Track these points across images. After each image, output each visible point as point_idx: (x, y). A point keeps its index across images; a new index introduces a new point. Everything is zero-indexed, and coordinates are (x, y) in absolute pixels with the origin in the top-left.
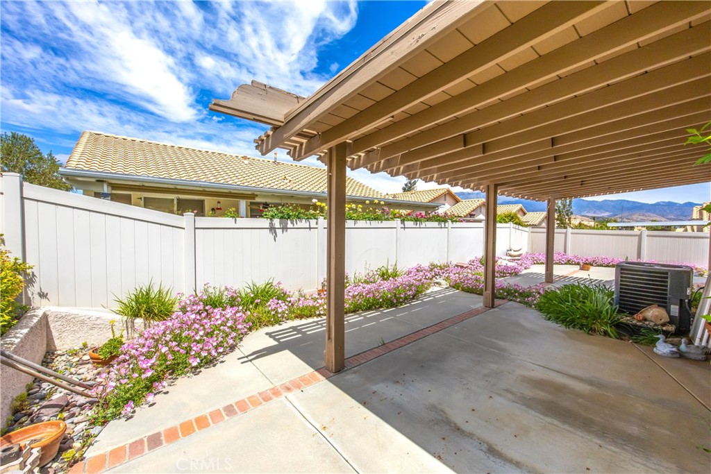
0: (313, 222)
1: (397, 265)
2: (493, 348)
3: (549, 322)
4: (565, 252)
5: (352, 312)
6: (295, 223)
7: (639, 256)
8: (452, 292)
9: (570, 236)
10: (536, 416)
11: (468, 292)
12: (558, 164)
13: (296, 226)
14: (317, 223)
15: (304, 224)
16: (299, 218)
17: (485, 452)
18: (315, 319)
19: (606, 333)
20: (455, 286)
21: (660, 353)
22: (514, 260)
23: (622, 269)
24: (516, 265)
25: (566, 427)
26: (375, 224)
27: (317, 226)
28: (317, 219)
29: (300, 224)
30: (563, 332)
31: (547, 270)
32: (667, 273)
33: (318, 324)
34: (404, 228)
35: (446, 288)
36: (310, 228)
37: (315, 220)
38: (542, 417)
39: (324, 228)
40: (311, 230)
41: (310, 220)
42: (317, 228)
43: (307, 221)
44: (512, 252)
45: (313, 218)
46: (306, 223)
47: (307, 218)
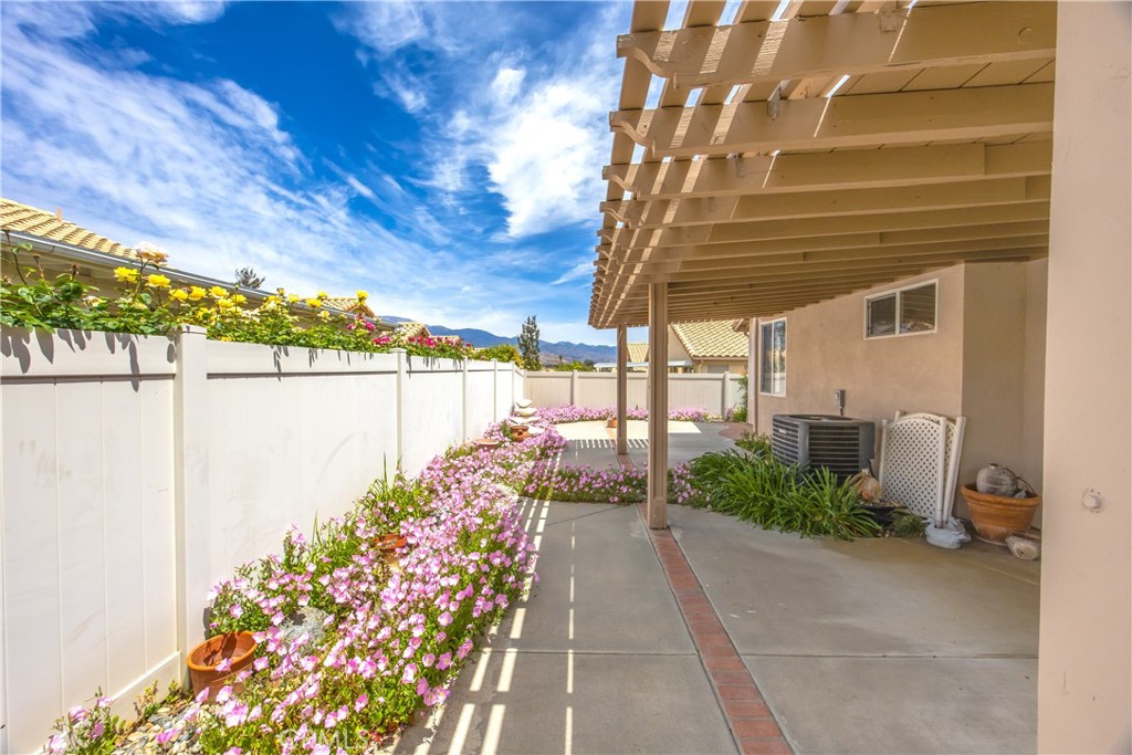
0: (152, 352)
6: (33, 346)
8: (544, 510)
9: (576, 380)
13: (39, 364)
14: (171, 355)
15: (98, 354)
16: (68, 323)
20: (538, 492)
26: (359, 360)
27: (173, 368)
28: (175, 335)
29: (67, 357)
31: (620, 435)
32: (857, 428)
34: (411, 371)
36: (136, 377)
37: (164, 342)
39: (210, 376)
40: (143, 384)
41: (133, 337)
42: (173, 376)
43: (118, 344)
44: (517, 409)
45: (150, 330)
46: (113, 352)
47: (117, 330)
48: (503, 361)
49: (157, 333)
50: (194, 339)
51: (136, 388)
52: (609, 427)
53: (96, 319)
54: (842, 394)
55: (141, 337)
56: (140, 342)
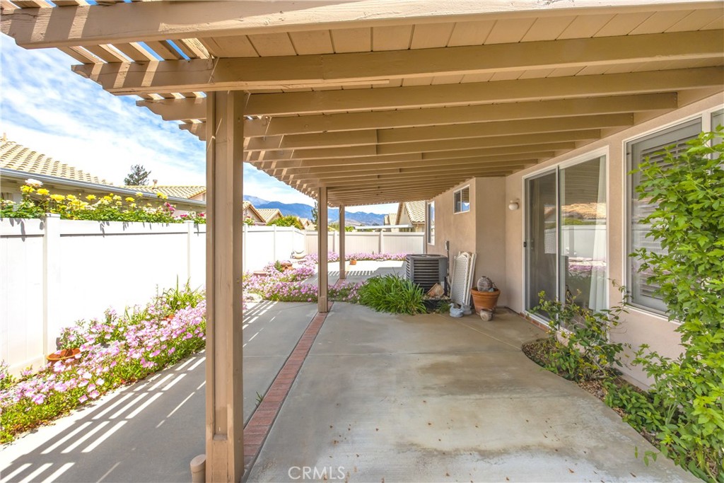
0: (32, 225)
1: (190, 283)
2: (373, 352)
3: (381, 313)
4: (334, 251)
5: (156, 372)
7: (380, 251)
8: (271, 305)
10: (465, 399)
11: (288, 301)
12: (402, 175)
14: (42, 227)
15: (6, 228)
17: (483, 460)
18: (77, 415)
19: (419, 311)
20: (273, 297)
21: (455, 316)
22: (302, 262)
23: (415, 261)
24: (305, 266)
25: (484, 396)
27: (42, 232)
28: (43, 218)
30: (397, 318)
31: (341, 268)
32: (437, 260)
33: (97, 423)
34: (198, 233)
35: (261, 302)
36: (24, 236)
37: (38, 221)
38: (468, 397)
39: (62, 235)
40: (27, 239)
41: (23, 219)
42: (43, 235)
43: (15, 223)
44: (295, 255)
45: (32, 216)
46: (13, 225)
47: (15, 217)
48: (288, 226)
49: (36, 217)
50: (53, 220)
51: (24, 240)
52: (350, 264)
53: (6, 212)
54: (448, 243)
55: (27, 219)
56: (26, 221)
